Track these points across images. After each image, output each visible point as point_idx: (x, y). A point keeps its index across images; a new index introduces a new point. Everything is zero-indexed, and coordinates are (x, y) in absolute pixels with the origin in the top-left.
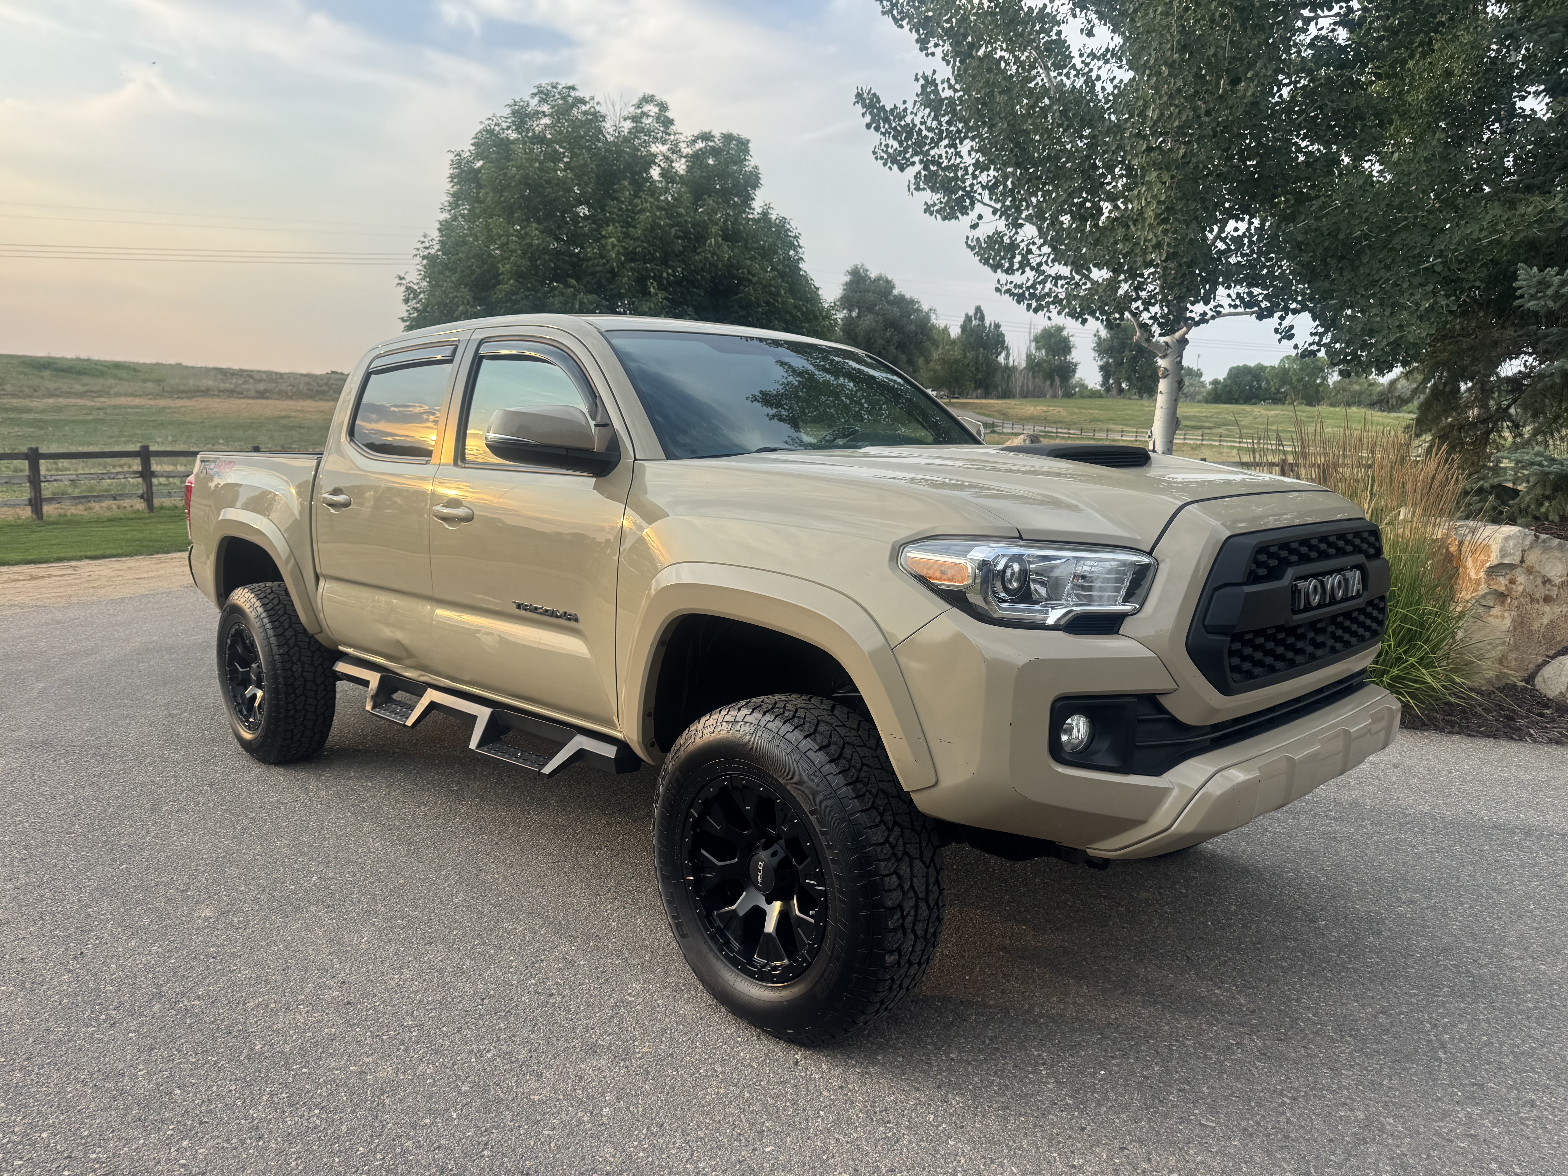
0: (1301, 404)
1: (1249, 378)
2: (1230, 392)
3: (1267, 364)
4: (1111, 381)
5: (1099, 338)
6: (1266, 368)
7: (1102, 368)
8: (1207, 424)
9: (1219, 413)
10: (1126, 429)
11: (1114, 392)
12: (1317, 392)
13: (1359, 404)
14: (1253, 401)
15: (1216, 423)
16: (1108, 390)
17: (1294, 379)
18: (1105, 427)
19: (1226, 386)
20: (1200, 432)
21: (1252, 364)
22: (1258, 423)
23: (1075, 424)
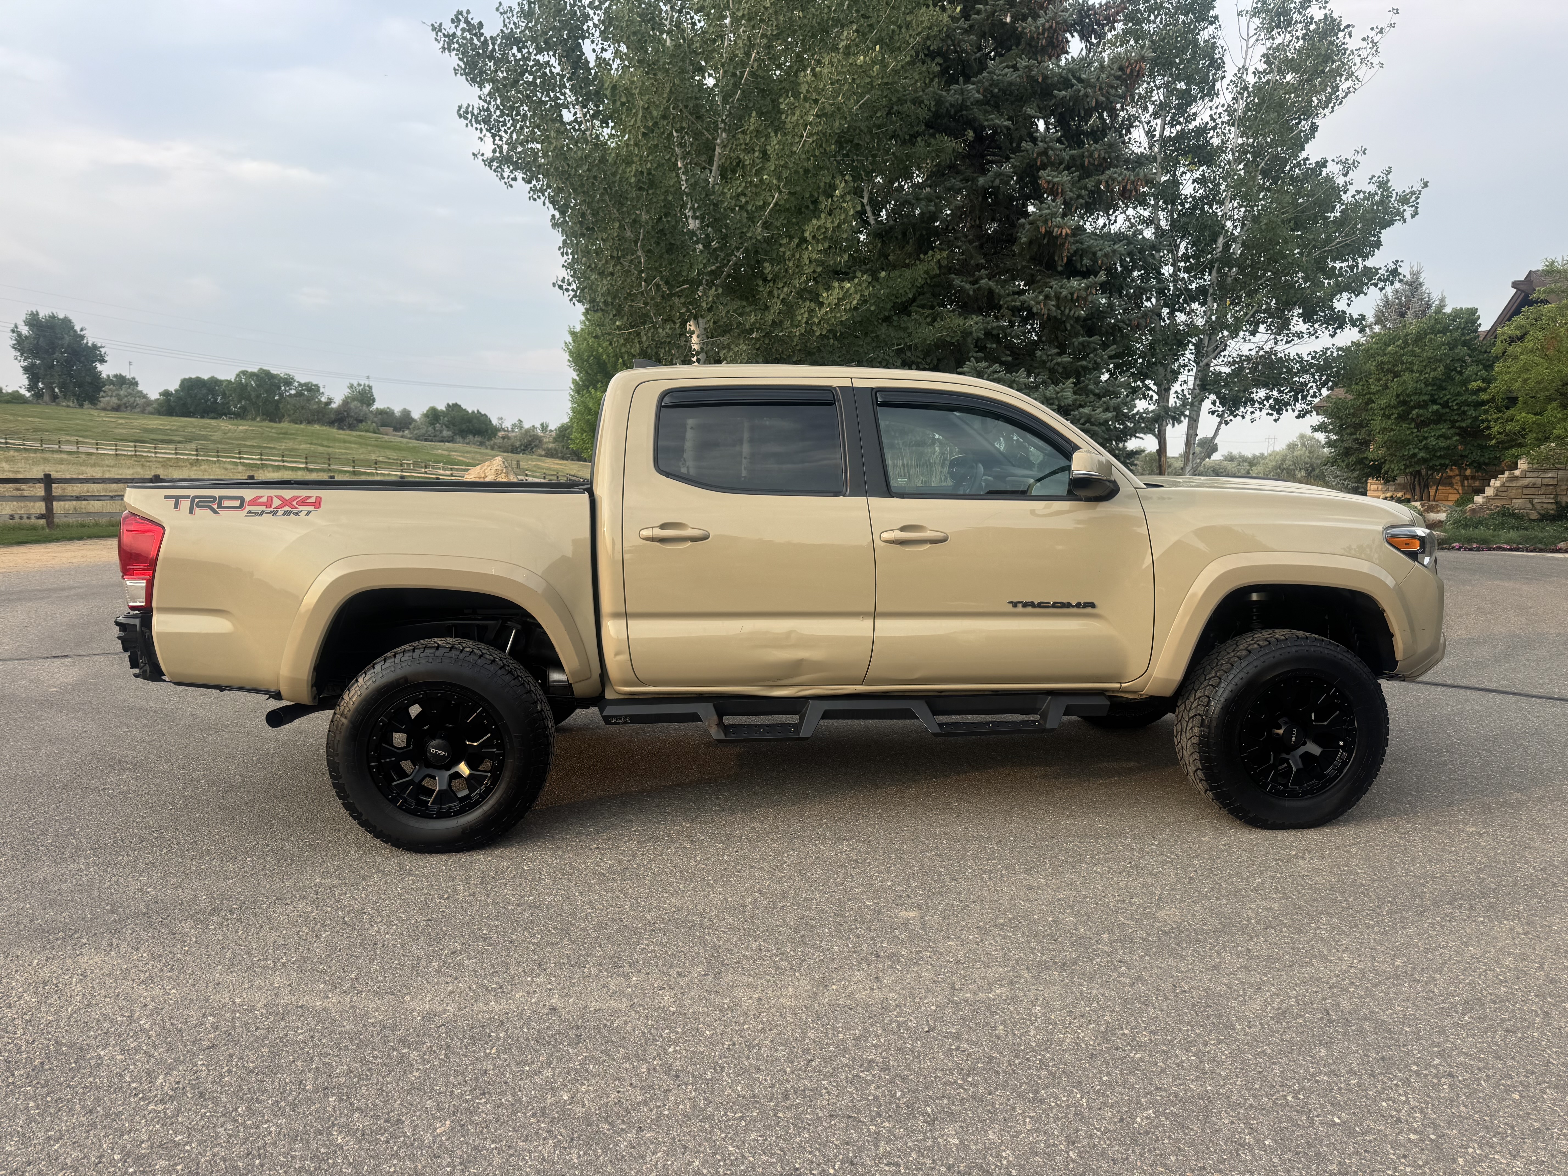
0: (264, 420)
1: (204, 391)
2: (185, 404)
3: (221, 377)
4: (41, 385)
5: (19, 334)
6: (221, 382)
7: (26, 369)
8: (177, 438)
9: (184, 427)
10: (80, 439)
11: (46, 398)
12: (277, 408)
13: (319, 421)
14: (212, 415)
15: (184, 437)
16: (38, 395)
17: (253, 394)
18: (56, 437)
19: (179, 398)
20: (172, 446)
21: (205, 376)
22: (229, 438)
23: (15, 433)
